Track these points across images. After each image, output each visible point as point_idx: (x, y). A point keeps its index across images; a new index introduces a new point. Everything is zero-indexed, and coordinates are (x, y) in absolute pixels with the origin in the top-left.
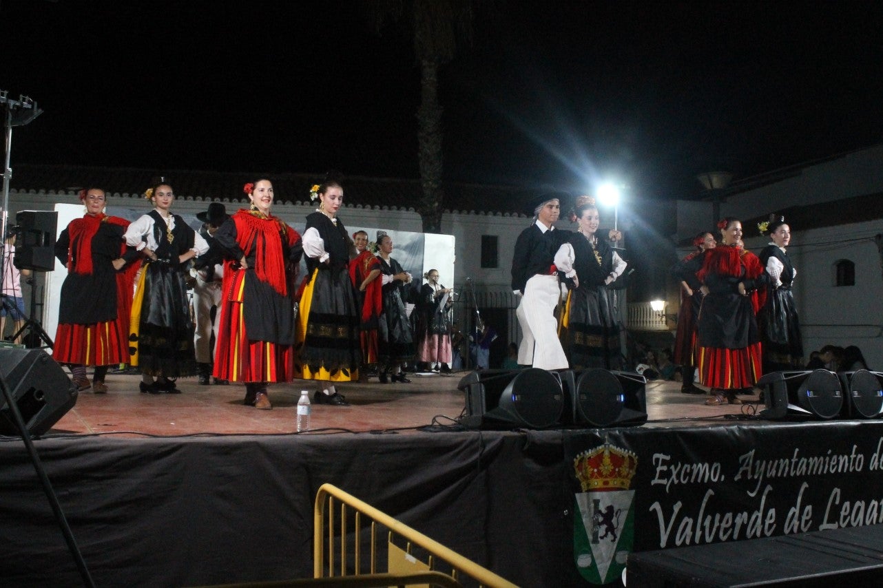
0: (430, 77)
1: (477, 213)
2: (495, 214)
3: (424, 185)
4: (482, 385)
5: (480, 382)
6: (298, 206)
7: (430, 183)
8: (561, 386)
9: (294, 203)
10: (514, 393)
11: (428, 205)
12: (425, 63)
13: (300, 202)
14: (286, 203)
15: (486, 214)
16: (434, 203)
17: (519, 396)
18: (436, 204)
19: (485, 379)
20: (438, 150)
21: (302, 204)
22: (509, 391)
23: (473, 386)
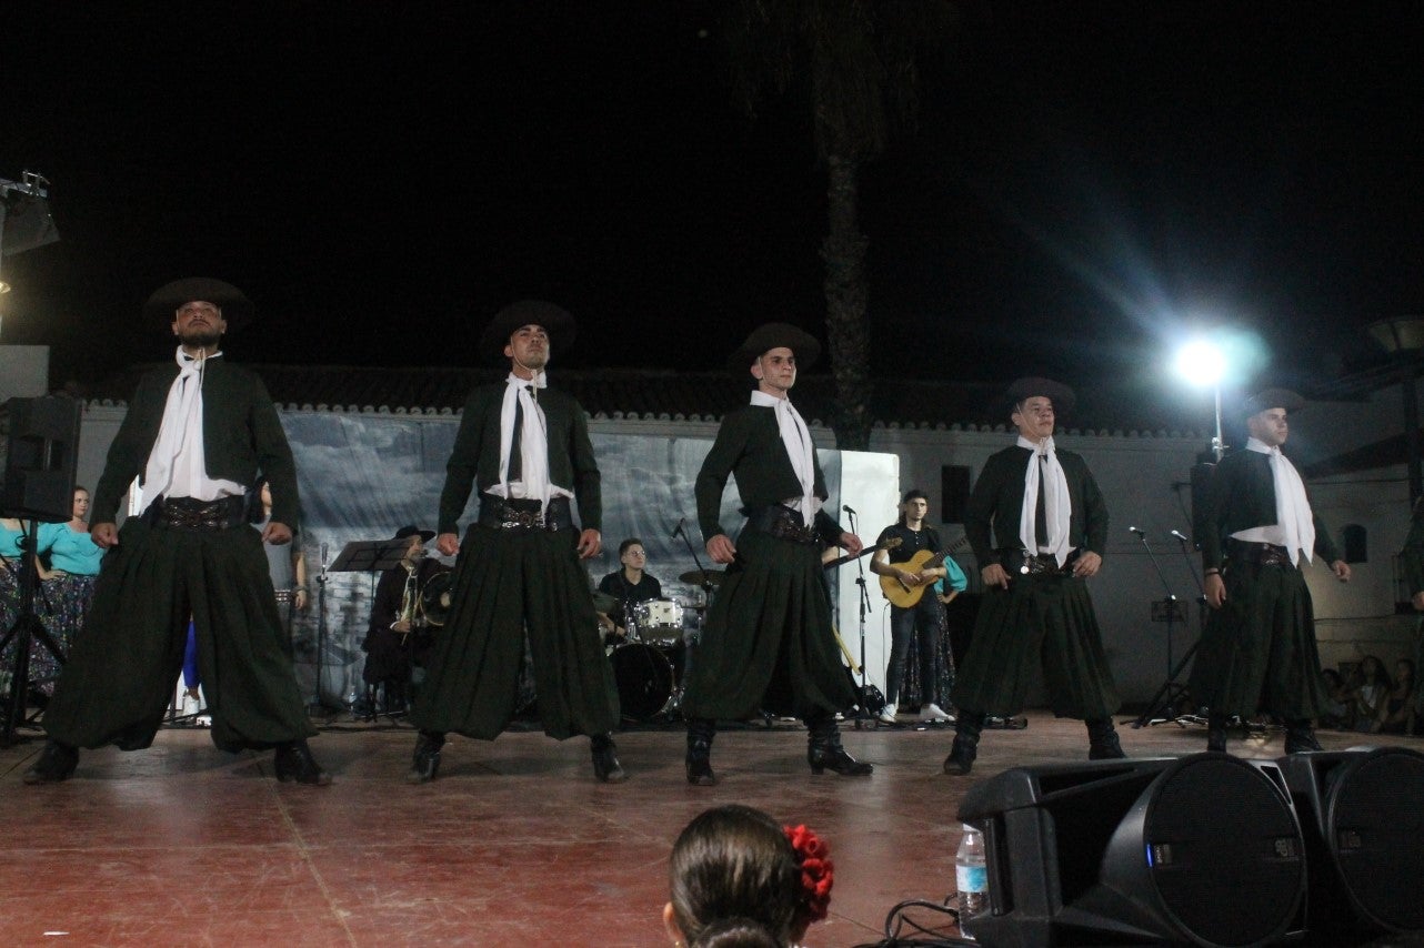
0: (843, 184)
1: (933, 427)
2: (964, 428)
3: (838, 376)
4: (1046, 813)
5: (1039, 805)
6: (617, 421)
7: (849, 371)
8: (1292, 806)
9: (611, 416)
10: (1153, 835)
11: (847, 412)
12: (834, 160)
13: (621, 414)
14: (597, 415)
15: (949, 427)
16: (856, 405)
17: (1166, 848)
18: (861, 409)
19: (1052, 795)
20: (862, 312)
21: (625, 417)
22: (1133, 827)
23: (1011, 817)
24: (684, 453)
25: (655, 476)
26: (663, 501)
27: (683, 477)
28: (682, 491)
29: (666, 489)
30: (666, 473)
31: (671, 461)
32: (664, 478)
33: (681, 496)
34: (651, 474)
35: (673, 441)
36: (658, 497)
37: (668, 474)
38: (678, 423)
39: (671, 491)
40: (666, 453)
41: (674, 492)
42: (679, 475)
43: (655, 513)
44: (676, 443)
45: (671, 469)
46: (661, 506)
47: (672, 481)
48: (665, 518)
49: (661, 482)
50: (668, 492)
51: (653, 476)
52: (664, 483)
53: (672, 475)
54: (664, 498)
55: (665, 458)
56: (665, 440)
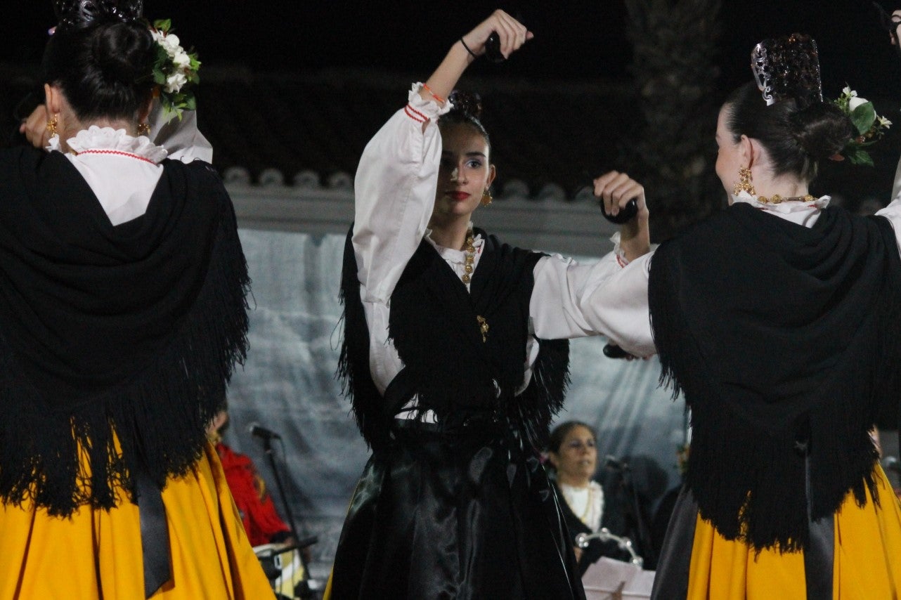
3: (648, 90)
7: (672, 79)
11: (665, 171)
25: (276, 320)
26: (292, 378)
29: (298, 350)
30: (299, 312)
32: (294, 324)
35: (318, 245)
37: (305, 315)
38: (270, 190)
39: (311, 352)
40: (301, 268)
41: (318, 356)
43: (279, 406)
45: (313, 304)
47: (314, 331)
48: (296, 417)
49: (288, 333)
50: (306, 356)
51: (271, 320)
52: (298, 337)
53: (315, 318)
54: (297, 372)
55: (300, 277)
56: (301, 240)
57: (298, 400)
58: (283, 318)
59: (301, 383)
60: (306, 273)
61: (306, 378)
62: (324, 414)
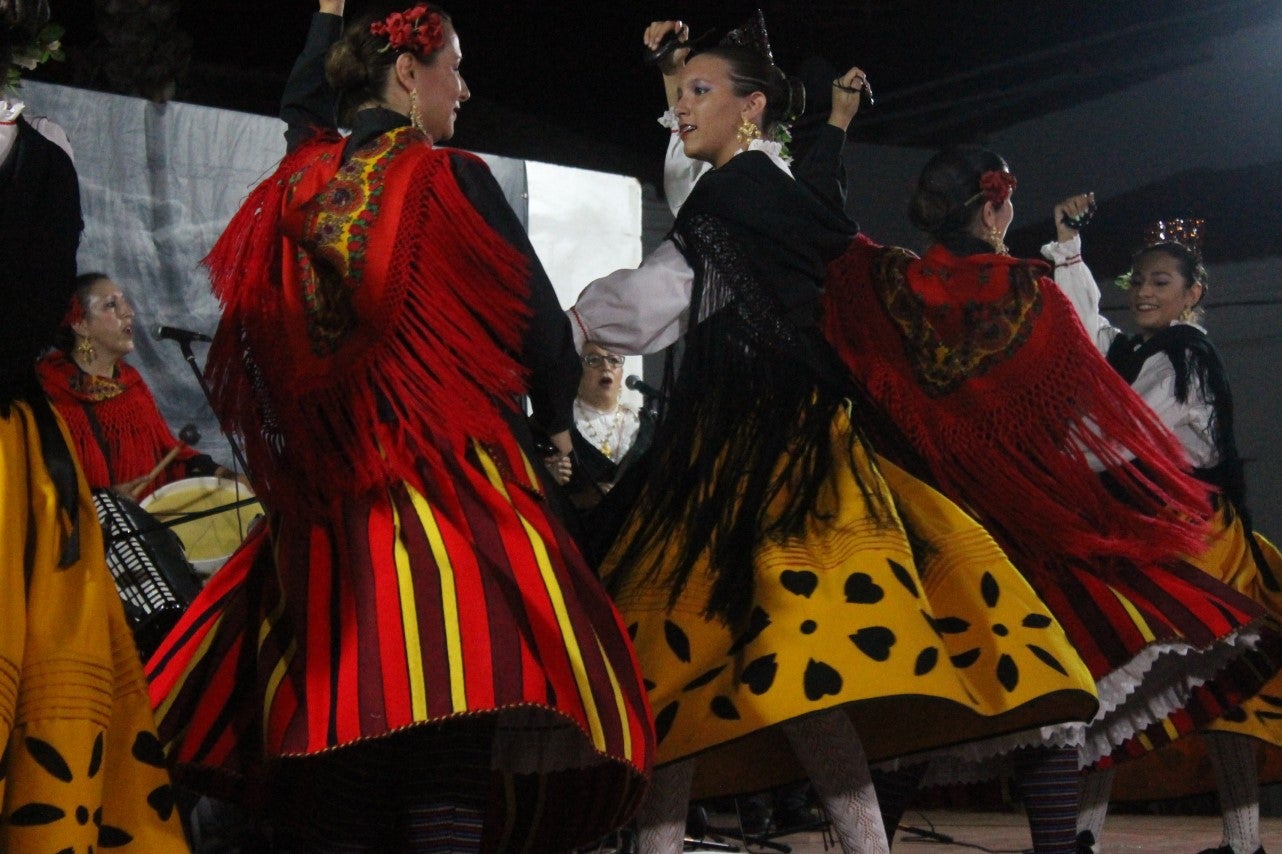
24: (183, 141)
25: (118, 202)
26: (138, 274)
27: (184, 209)
28: (185, 251)
29: (142, 240)
30: (143, 195)
31: (155, 164)
32: (140, 210)
33: (181, 260)
34: (108, 195)
35: (161, 112)
36: (126, 264)
37: (148, 199)
39: (156, 243)
40: (141, 139)
41: (164, 248)
42: (173, 202)
44: (167, 116)
45: (157, 186)
46: (135, 287)
47: (159, 218)
49: (132, 219)
50: (151, 248)
51: (112, 203)
52: (141, 224)
53: (159, 202)
54: (141, 266)
55: (141, 155)
56: (142, 104)
57: (144, 302)
58: (125, 201)
59: (146, 279)
60: (148, 148)
61: (151, 274)
62: (171, 318)
